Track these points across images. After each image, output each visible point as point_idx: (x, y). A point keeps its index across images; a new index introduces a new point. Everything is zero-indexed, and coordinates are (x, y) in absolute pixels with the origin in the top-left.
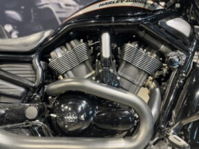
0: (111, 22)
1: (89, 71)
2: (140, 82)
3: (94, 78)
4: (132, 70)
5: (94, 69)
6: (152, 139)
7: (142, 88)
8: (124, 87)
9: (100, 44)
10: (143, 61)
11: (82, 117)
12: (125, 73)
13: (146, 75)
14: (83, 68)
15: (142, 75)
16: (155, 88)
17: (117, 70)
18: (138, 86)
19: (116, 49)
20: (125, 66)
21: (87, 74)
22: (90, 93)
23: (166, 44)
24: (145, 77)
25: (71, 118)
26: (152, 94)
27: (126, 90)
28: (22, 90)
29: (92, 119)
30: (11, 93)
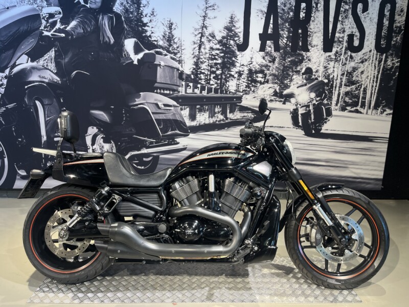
0: (215, 168)
1: (199, 199)
2: (236, 207)
3: (203, 205)
4: (230, 198)
5: (203, 198)
6: (240, 246)
7: (239, 211)
8: (225, 211)
9: (208, 183)
10: (238, 193)
11: (196, 231)
12: (225, 200)
13: (241, 202)
14: (195, 197)
15: (238, 202)
16: (248, 212)
17: (220, 198)
18: (235, 210)
19: (219, 182)
20: (226, 195)
21: (198, 201)
22: (200, 215)
23: (253, 182)
24: (240, 204)
25: (190, 231)
26: (245, 216)
27: (227, 214)
28: (153, 213)
29: (202, 234)
30: (147, 215)
